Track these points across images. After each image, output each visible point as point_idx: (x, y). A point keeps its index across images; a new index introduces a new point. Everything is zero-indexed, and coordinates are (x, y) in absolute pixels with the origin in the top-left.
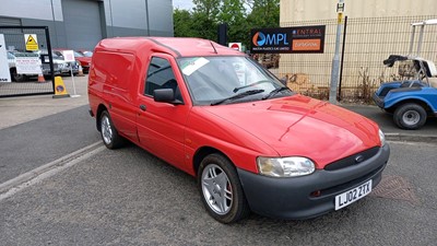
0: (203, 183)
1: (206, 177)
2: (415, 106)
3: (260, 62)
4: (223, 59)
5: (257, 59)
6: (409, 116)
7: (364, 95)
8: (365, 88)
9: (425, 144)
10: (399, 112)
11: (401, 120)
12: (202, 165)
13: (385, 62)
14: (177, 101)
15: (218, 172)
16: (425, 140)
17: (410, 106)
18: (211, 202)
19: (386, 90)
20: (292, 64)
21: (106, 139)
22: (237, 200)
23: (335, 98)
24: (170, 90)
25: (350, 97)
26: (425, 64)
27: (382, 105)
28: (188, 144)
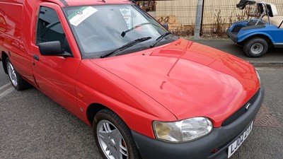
0: (99, 135)
1: (101, 130)
2: (261, 40)
3: (141, 6)
4: (111, 7)
5: (138, 5)
6: (255, 48)
7: (218, 31)
8: (218, 26)
9: (268, 69)
10: (248, 45)
11: (249, 50)
12: (95, 119)
13: (238, 6)
14: (67, 54)
15: (112, 128)
16: (268, 65)
17: (257, 40)
18: (108, 152)
19: (237, 28)
20: (165, 9)
21: (13, 81)
22: (132, 154)
23: (198, 34)
24: (58, 42)
25: (207, 33)
26: (269, 7)
27: (235, 40)
28: (80, 98)
